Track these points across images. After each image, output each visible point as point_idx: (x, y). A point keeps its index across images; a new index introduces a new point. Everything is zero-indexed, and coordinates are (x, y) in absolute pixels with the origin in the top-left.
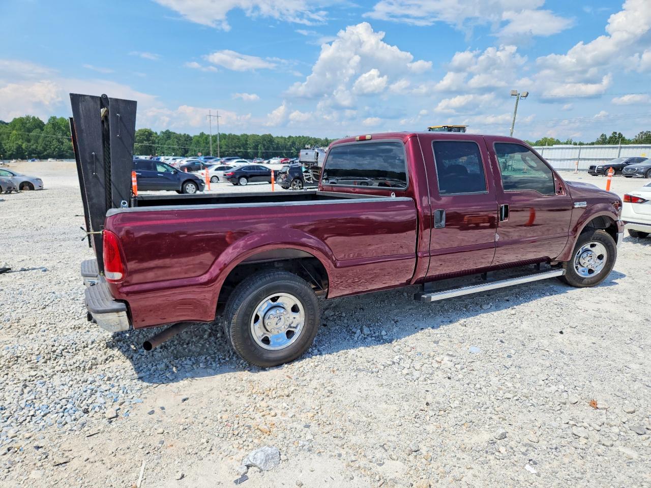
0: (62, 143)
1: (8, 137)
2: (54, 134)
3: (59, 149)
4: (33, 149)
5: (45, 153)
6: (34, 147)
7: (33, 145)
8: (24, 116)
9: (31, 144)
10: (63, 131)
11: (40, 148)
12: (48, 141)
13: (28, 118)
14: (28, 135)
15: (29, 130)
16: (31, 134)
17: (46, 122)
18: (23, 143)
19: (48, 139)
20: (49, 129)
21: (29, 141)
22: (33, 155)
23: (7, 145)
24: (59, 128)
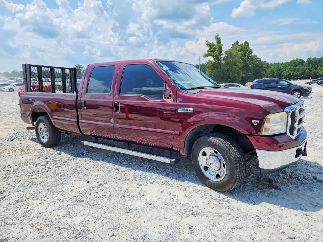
0: (311, 71)
1: (286, 69)
2: (308, 67)
3: (309, 74)
4: (296, 75)
5: (301, 76)
6: (296, 74)
7: (296, 73)
8: (295, 59)
9: (295, 72)
10: (313, 64)
11: (299, 74)
12: (304, 71)
13: (297, 60)
14: (295, 68)
15: (296, 66)
16: (297, 67)
17: (305, 61)
18: (292, 72)
19: (304, 69)
20: (306, 64)
21: (294, 71)
22: (295, 78)
23: (284, 73)
24: (312, 63)
